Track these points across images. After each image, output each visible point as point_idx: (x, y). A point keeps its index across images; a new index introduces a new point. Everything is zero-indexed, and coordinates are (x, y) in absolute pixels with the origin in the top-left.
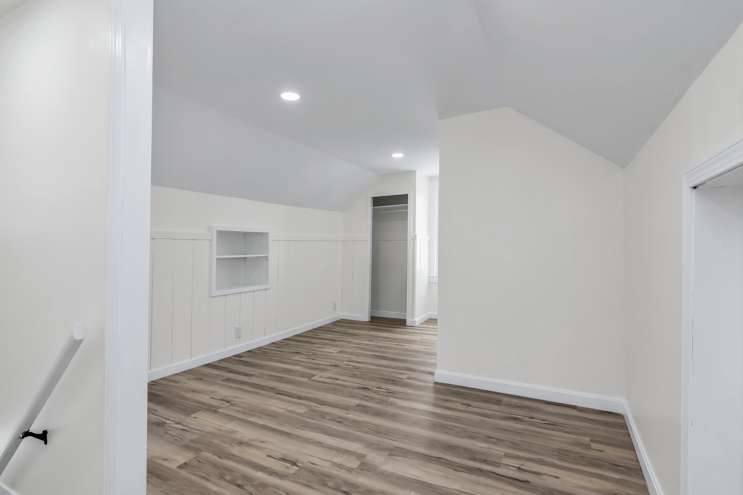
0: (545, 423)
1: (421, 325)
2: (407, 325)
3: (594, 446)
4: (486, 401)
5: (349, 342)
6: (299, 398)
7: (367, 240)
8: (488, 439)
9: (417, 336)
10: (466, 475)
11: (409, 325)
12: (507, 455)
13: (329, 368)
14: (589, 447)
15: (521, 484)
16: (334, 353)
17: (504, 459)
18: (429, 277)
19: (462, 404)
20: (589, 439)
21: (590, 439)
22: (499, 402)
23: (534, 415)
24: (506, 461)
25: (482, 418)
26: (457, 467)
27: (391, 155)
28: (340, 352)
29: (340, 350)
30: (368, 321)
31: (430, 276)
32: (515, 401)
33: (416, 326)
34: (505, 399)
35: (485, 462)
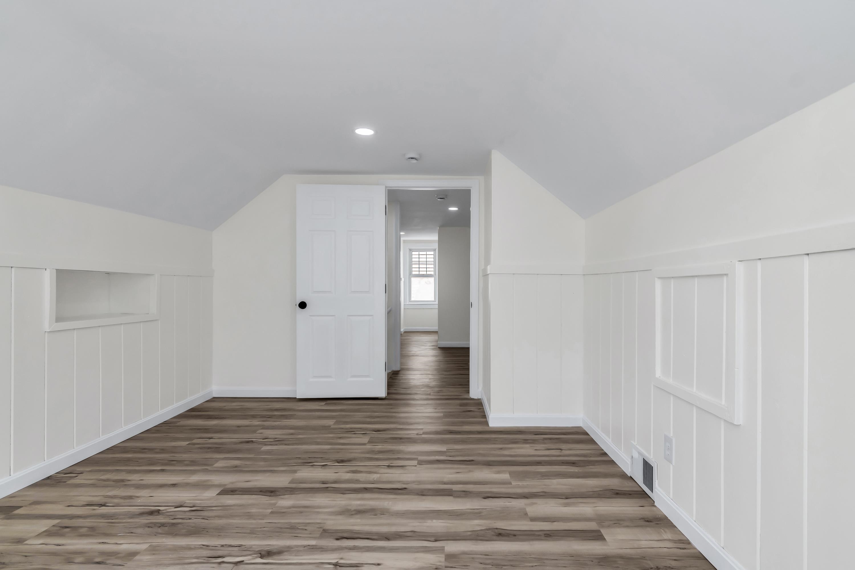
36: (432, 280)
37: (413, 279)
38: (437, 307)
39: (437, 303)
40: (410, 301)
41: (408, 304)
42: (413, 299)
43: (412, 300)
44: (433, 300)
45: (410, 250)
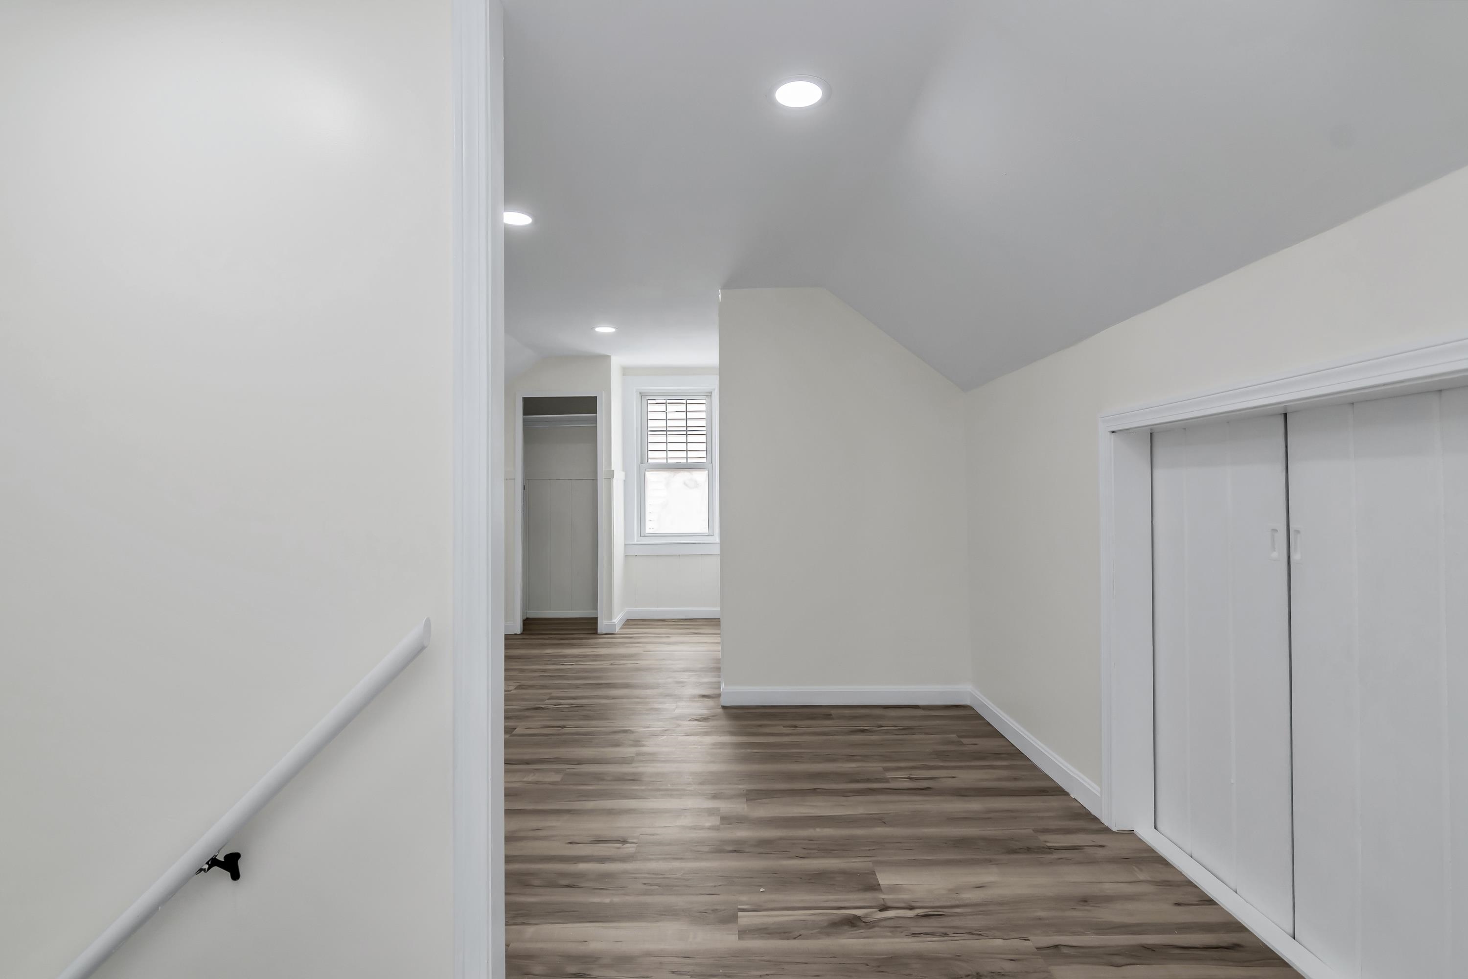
0: (899, 729)
1: (621, 630)
2: (599, 632)
3: (965, 741)
4: (812, 717)
5: (522, 671)
6: (528, 763)
7: (514, 479)
8: (851, 758)
9: (632, 647)
10: (860, 798)
11: (604, 632)
12: (887, 769)
13: (527, 713)
14: (962, 744)
15: (925, 792)
16: (511, 690)
17: (887, 774)
18: (625, 545)
19: (784, 727)
20: (955, 736)
21: (957, 736)
22: (828, 717)
23: (880, 723)
24: (889, 775)
25: (825, 737)
26: (844, 793)
27: (593, 328)
28: (520, 687)
29: (518, 684)
30: (519, 633)
31: (626, 543)
32: (847, 712)
33: (616, 633)
34: (833, 712)
35: (868, 780)
36: (701, 477)
37: (651, 476)
38: (717, 550)
39: (718, 541)
40: (642, 535)
41: (635, 542)
42: (651, 527)
43: (646, 532)
44: (706, 530)
45: (642, 395)
